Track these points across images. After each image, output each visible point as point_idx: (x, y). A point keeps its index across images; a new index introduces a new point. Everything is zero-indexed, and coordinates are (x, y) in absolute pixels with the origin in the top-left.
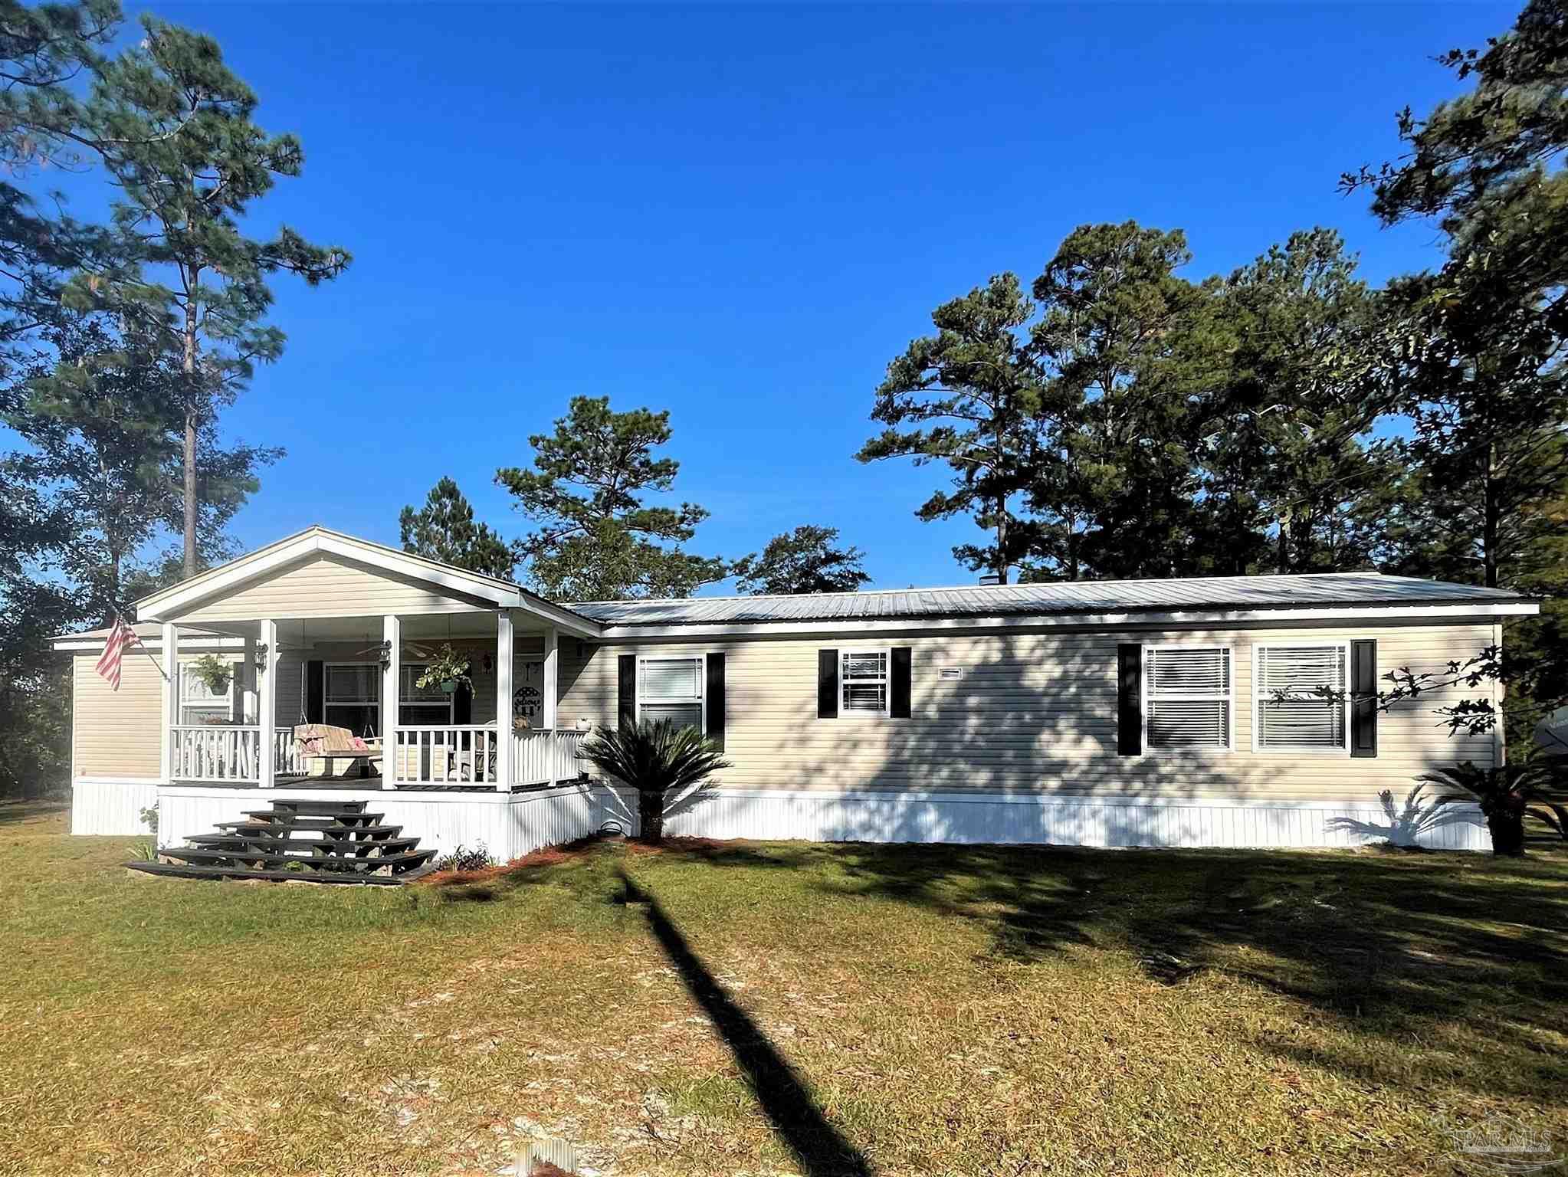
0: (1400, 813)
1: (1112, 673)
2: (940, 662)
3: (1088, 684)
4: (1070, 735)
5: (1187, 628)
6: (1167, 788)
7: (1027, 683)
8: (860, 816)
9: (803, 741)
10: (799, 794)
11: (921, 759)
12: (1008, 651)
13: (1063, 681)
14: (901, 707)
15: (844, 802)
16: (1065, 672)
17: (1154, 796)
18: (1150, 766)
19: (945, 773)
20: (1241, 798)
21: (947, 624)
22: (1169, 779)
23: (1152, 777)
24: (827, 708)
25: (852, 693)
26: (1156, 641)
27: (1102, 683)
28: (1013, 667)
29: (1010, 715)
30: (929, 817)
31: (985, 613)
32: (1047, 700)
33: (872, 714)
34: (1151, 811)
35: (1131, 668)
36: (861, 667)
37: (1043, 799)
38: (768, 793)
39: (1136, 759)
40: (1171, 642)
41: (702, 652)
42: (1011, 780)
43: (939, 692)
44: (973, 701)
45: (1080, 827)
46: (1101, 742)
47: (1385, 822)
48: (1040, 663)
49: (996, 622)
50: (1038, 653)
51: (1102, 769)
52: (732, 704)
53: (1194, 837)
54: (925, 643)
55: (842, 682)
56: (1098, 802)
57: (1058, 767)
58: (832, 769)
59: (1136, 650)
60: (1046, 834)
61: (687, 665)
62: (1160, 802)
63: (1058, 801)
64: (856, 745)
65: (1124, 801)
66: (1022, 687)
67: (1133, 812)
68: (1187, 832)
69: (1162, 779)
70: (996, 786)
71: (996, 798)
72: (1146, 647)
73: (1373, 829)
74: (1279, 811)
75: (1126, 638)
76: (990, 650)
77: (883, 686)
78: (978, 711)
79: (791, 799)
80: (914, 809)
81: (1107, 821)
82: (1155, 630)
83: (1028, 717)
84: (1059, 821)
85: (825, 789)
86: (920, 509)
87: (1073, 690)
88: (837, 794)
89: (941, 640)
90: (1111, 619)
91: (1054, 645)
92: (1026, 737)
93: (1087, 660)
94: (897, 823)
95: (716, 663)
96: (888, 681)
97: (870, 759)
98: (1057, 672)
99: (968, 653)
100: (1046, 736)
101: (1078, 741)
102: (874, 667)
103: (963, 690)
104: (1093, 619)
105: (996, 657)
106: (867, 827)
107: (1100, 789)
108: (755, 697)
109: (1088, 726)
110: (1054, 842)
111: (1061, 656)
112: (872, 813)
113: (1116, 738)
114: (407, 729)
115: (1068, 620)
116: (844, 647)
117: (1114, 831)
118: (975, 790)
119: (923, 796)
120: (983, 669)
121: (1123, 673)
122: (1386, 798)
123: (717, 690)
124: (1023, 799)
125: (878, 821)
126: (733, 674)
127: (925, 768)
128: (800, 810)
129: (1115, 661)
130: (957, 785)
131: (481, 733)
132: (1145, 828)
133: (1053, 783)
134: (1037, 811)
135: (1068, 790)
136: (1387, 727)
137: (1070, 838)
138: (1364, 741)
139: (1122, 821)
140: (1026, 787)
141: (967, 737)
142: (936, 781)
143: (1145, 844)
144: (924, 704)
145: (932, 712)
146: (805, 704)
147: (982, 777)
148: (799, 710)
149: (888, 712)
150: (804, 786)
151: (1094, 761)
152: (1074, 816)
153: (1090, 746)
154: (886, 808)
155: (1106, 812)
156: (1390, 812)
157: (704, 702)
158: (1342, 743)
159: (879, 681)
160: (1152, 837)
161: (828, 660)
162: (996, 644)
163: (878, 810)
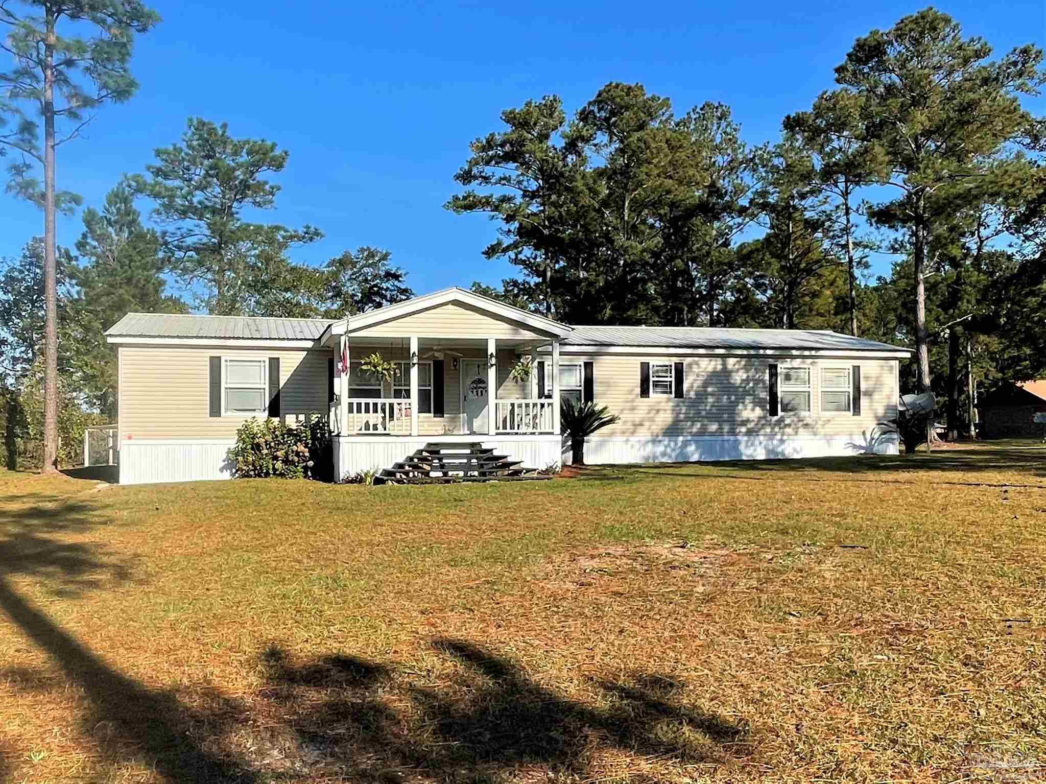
0: (868, 440)
1: (767, 377)
2: (695, 369)
3: (757, 382)
4: (750, 406)
5: (794, 357)
6: (788, 430)
7: (732, 381)
8: (660, 449)
9: (633, 409)
10: (631, 439)
11: (687, 419)
12: (724, 364)
13: (747, 381)
14: (679, 394)
15: (654, 442)
16: (748, 377)
17: (783, 435)
18: (782, 420)
19: (698, 425)
20: (815, 434)
21: (702, 351)
22: (789, 425)
23: (782, 425)
24: (645, 392)
25: (656, 384)
26: (782, 363)
27: (763, 381)
28: (726, 373)
29: (725, 397)
30: (692, 448)
31: (718, 347)
32: (741, 389)
33: (666, 396)
34: (782, 441)
35: (774, 375)
36: (662, 371)
37: (739, 437)
38: (614, 439)
39: (775, 418)
40: (788, 363)
41: (581, 360)
42: (726, 428)
43: (695, 385)
44: (710, 389)
45: (755, 450)
46: (763, 410)
47: (864, 444)
48: (738, 370)
49: (722, 351)
50: (737, 366)
51: (763, 422)
52: (597, 388)
53: (798, 453)
54: (689, 360)
55: (652, 379)
56: (762, 438)
57: (744, 423)
58: (647, 424)
59: (776, 367)
60: (741, 454)
61: (571, 367)
62: (785, 438)
63: (746, 438)
64: (658, 411)
65: (772, 436)
66: (730, 383)
67: (775, 442)
68: (795, 450)
69: (786, 426)
70: (720, 432)
71: (720, 438)
72: (779, 366)
73: (861, 447)
74: (829, 438)
75: (771, 361)
76: (717, 365)
77: (671, 382)
78: (712, 394)
79: (627, 441)
80: (685, 444)
81: (765, 448)
82: (782, 357)
83: (733, 398)
84: (747, 447)
85: (644, 434)
87: (751, 385)
88: (650, 438)
89: (696, 359)
90: (769, 352)
91: (743, 363)
92: (732, 407)
93: (757, 371)
94: (678, 451)
95: (589, 366)
96: (673, 379)
97: (665, 418)
98: (745, 376)
99: (708, 366)
100: (740, 407)
101: (753, 410)
102: (666, 371)
103: (706, 384)
104: (761, 352)
105: (719, 367)
106: (664, 454)
107: (762, 432)
108: (607, 384)
109: (758, 403)
110: (744, 458)
111: (746, 368)
112: (666, 447)
113: (768, 407)
115: (752, 352)
116: (653, 361)
117: (768, 451)
118: (712, 434)
119: (689, 438)
120: (714, 374)
121: (771, 376)
122: (864, 433)
123: (589, 382)
124: (732, 438)
125: (669, 450)
126: (597, 372)
127: (689, 423)
128: (632, 447)
129: (767, 371)
130: (702, 432)
132: (780, 450)
133: (744, 429)
134: (737, 443)
135: (749, 433)
136: (864, 401)
137: (751, 456)
138: (857, 410)
139: (771, 447)
140: (733, 432)
141: (708, 408)
142: (694, 430)
143: (780, 457)
144: (688, 391)
145: (692, 394)
146: (632, 390)
147: (714, 427)
148: (631, 392)
149: (673, 395)
150: (633, 433)
151: (760, 418)
152: (752, 445)
153: (758, 412)
154: (672, 444)
155: (764, 443)
156: (865, 439)
157: (582, 388)
158: (849, 410)
159: (668, 379)
160: (783, 453)
161: (645, 367)
162: (719, 361)
163: (669, 445)
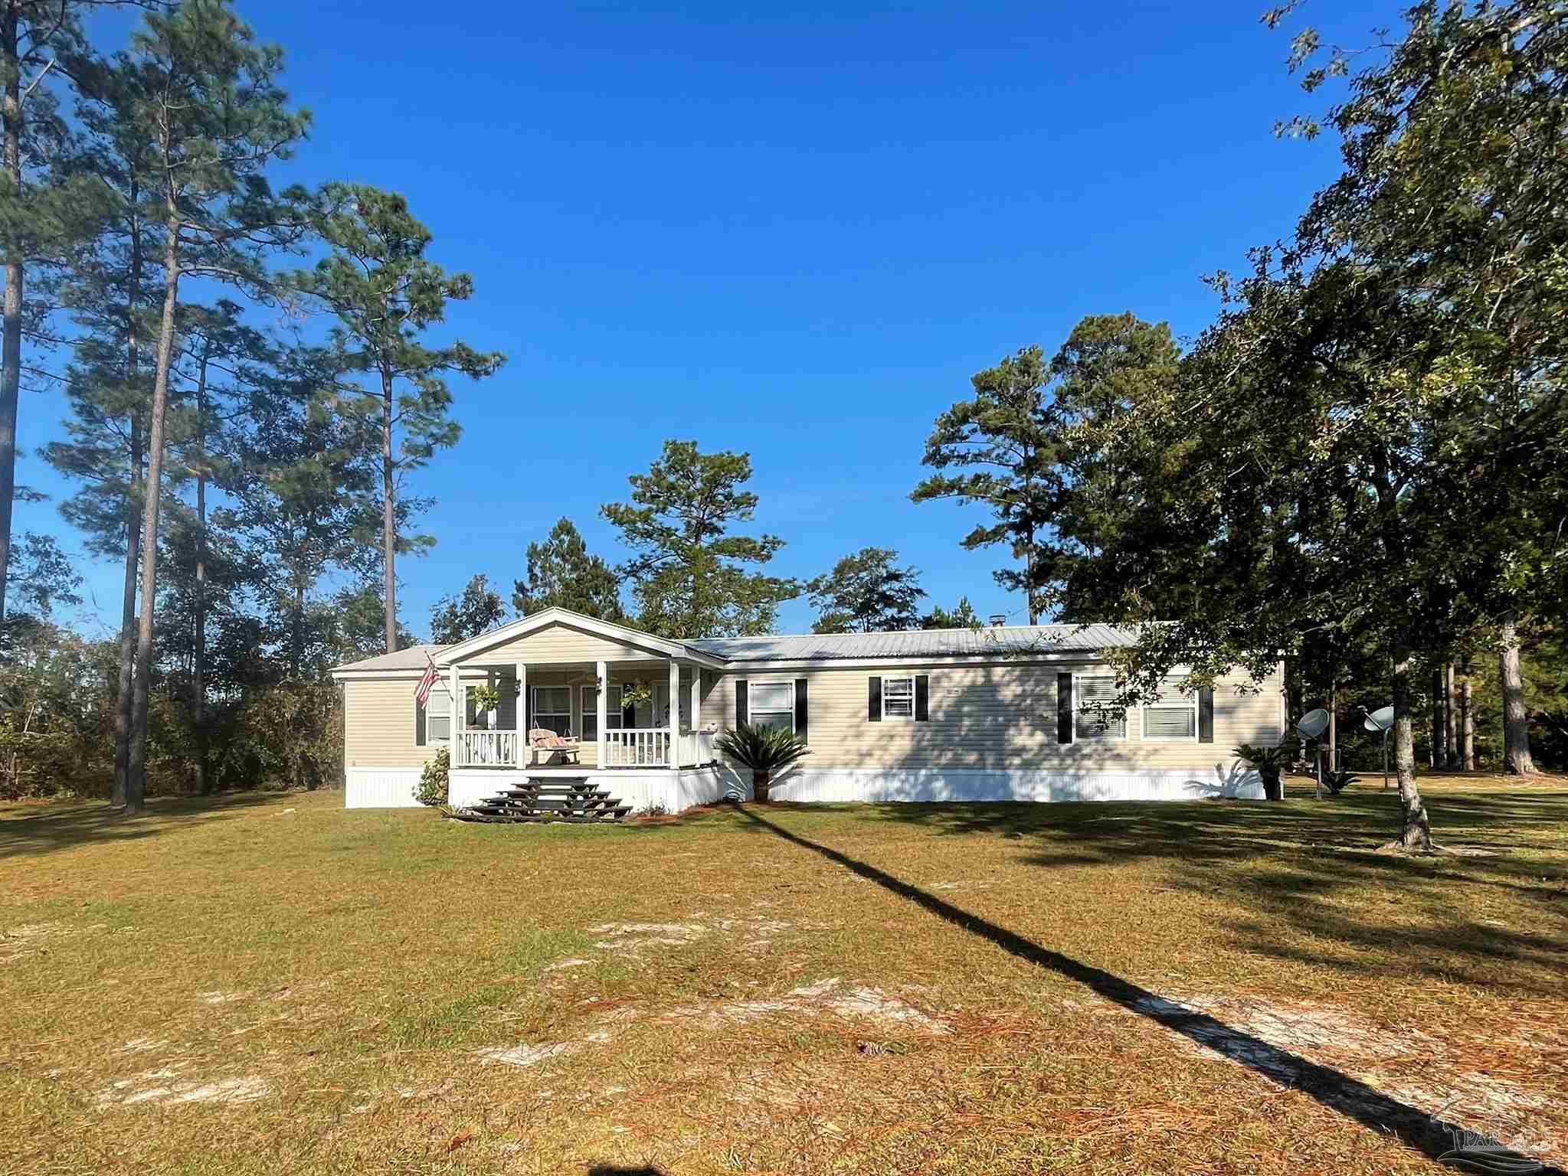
0: (1227, 777)
1: (1054, 690)
2: (945, 683)
3: (1038, 698)
4: (1027, 730)
5: (1098, 663)
6: (1088, 763)
7: (1000, 698)
8: (895, 784)
9: (858, 736)
10: (858, 771)
11: (934, 747)
12: (988, 677)
13: (1023, 696)
14: (922, 715)
15: (885, 776)
16: (1024, 691)
17: (1079, 769)
18: (1077, 749)
19: (950, 755)
20: (1132, 769)
21: (949, 660)
22: (1088, 756)
23: (1078, 756)
24: (874, 714)
25: (890, 704)
26: (1079, 670)
27: (1047, 696)
28: (991, 687)
29: (990, 718)
30: (939, 784)
31: (973, 654)
32: (1012, 708)
33: (902, 718)
34: (1077, 778)
35: (1065, 687)
36: (896, 688)
37: (1010, 772)
38: (835, 771)
39: (1068, 745)
40: (1089, 672)
41: (792, 678)
42: (990, 760)
43: (945, 704)
44: (966, 709)
45: (1034, 789)
46: (1048, 735)
47: (1218, 783)
48: (1008, 684)
49: (979, 659)
50: (1007, 678)
51: (1047, 751)
52: (811, 712)
53: (1103, 794)
54: (936, 672)
55: (884, 698)
56: (1045, 773)
57: (1020, 751)
58: (877, 753)
59: (1070, 676)
60: (1012, 794)
61: (781, 687)
62: (1082, 772)
63: (1020, 773)
64: (892, 737)
65: (1061, 770)
66: (996, 700)
67: (1067, 779)
68: (1099, 791)
69: (1084, 757)
70: (981, 764)
71: (981, 772)
72: (1074, 675)
73: (1212, 788)
74: (1155, 777)
75: (1062, 669)
76: (978, 676)
77: (911, 700)
78: (969, 715)
79: (851, 774)
80: (930, 779)
81: (1050, 785)
82: (1081, 664)
83: (1001, 719)
84: (1021, 785)
85: (872, 767)
86: (964, 540)
87: (1029, 702)
88: (880, 771)
89: (946, 670)
90: (1051, 657)
91: (1017, 673)
92: (1000, 731)
93: (1037, 684)
94: (919, 788)
95: (801, 685)
96: (914, 697)
97: (903, 745)
98: (1019, 690)
99: (962, 678)
100: (1012, 731)
101: (1032, 735)
102: (904, 688)
103: (960, 702)
104: (1040, 657)
105: (980, 680)
106: (899, 791)
107: (1046, 764)
108: (826, 707)
109: (1039, 724)
110: (1018, 799)
111: (1021, 680)
112: (903, 782)
113: (1057, 732)
114: (612, 731)
115: (1025, 659)
116: (886, 676)
117: (1054, 791)
118: (968, 767)
119: (935, 771)
120: (972, 688)
121: (1060, 690)
122: (1219, 768)
123: (802, 705)
124: (999, 772)
125: (907, 787)
126: (812, 692)
127: (936, 753)
128: (857, 781)
129: (1056, 684)
130: (956, 764)
131: (660, 734)
132: (1074, 788)
133: (1017, 761)
134: (1007, 778)
135: (1026, 765)
136: (1219, 723)
137: (1028, 796)
138: (1206, 735)
139: (1059, 784)
140: (1000, 764)
141: (963, 733)
142: (943, 761)
143: (1074, 799)
144: (934, 712)
145: (940, 716)
146: (859, 712)
147: (972, 758)
148: (855, 715)
149: (914, 717)
150: (859, 765)
151: (1042, 746)
152: (1030, 781)
153: (1040, 737)
154: (912, 779)
155: (1049, 779)
156: (1221, 777)
157: (793, 711)
158: (1194, 735)
159: (907, 697)
160: (1078, 794)
161: (875, 683)
162: (980, 672)
163: (907, 780)
